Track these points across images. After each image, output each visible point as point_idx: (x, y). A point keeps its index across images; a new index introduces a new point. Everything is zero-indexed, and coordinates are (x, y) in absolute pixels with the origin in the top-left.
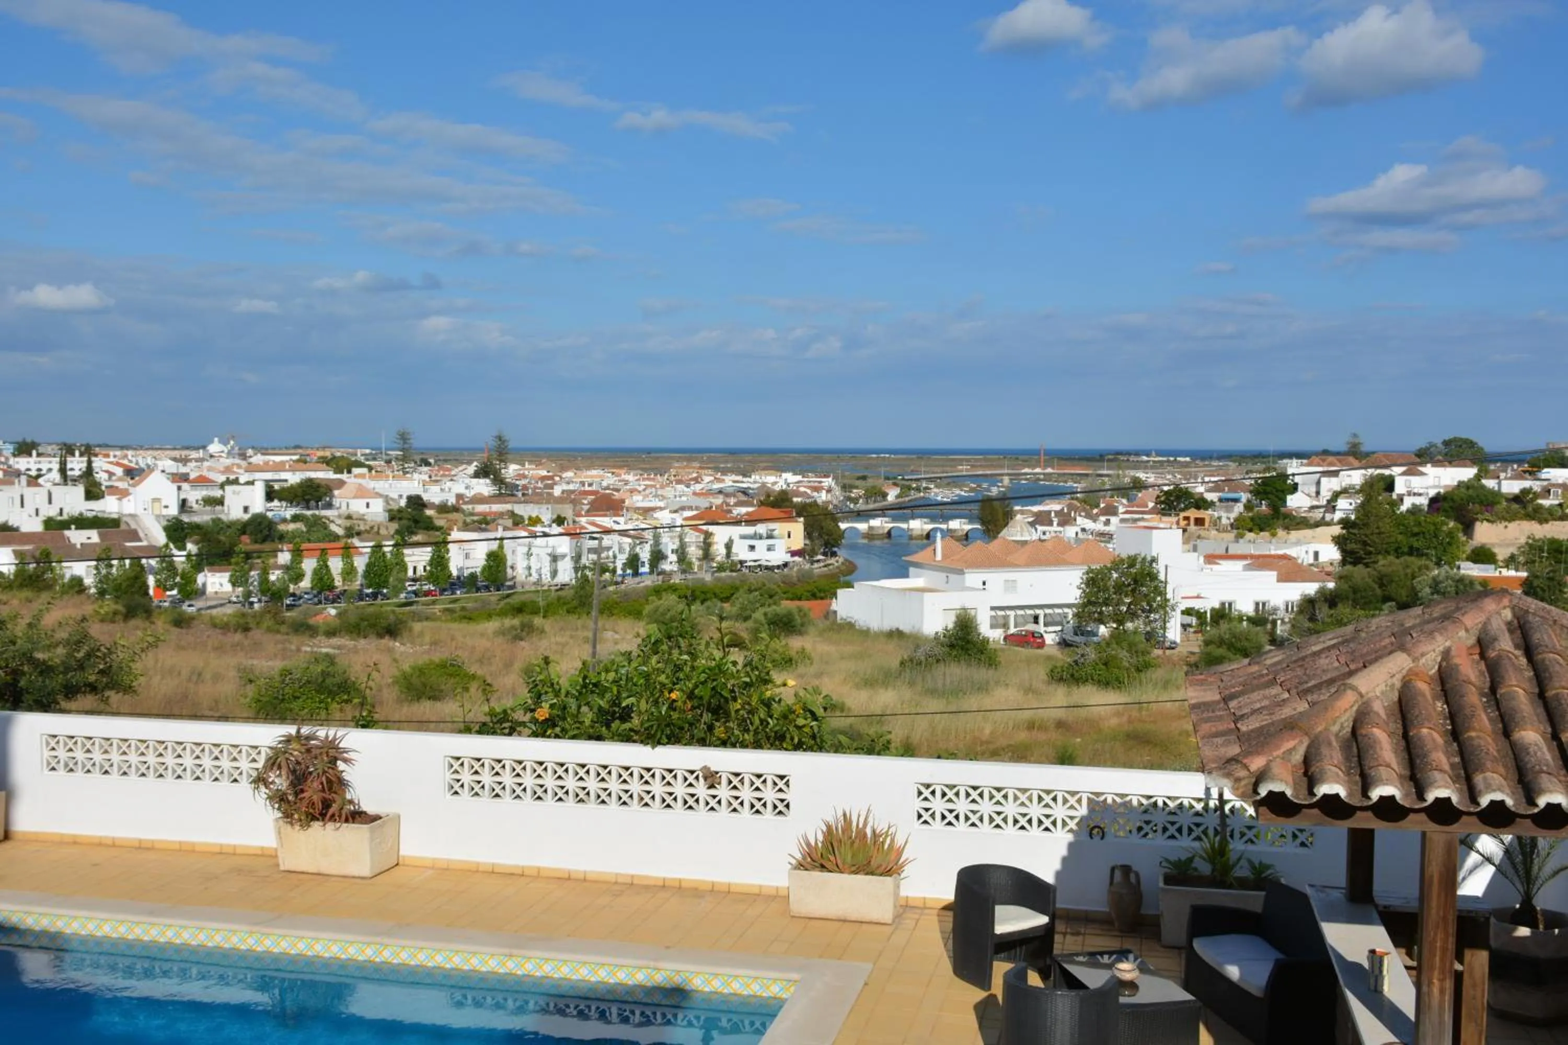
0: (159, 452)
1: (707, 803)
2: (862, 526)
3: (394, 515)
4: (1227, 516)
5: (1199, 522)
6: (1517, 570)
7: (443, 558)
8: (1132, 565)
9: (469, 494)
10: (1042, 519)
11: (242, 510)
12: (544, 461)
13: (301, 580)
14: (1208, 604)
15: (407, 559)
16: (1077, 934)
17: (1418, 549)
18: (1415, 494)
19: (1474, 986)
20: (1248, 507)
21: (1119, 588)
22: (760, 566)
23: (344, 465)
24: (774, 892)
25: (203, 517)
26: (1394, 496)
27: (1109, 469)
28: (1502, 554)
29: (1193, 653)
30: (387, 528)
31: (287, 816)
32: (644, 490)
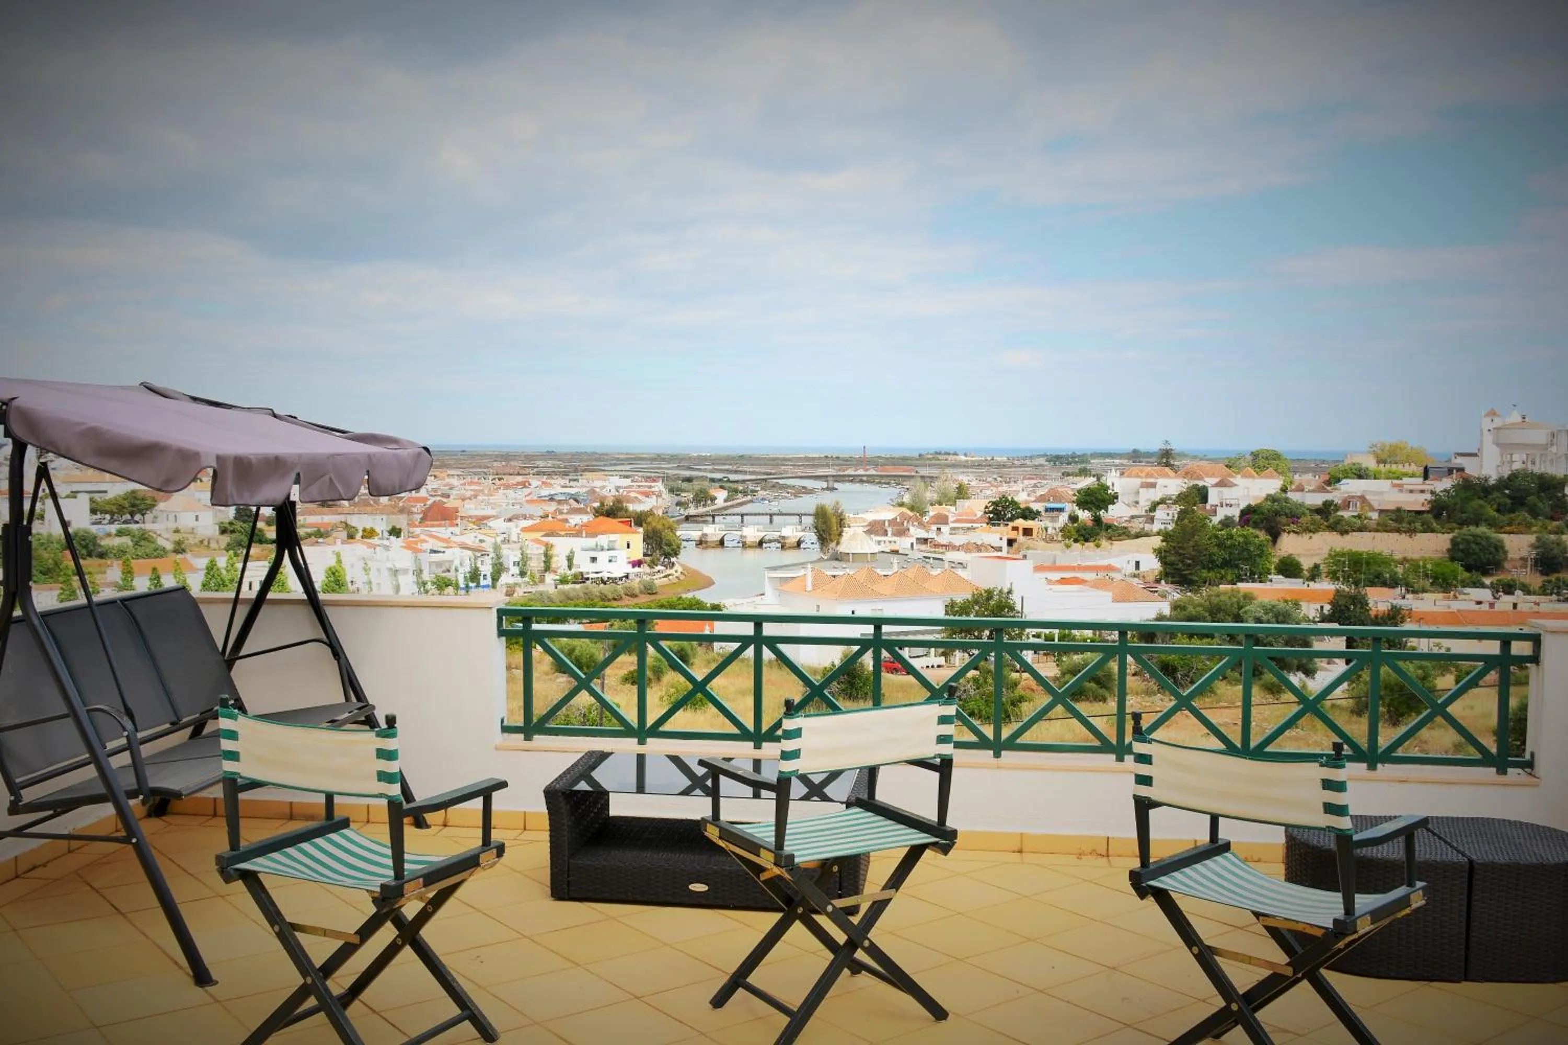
2: (696, 534)
3: (226, 528)
4: (1053, 526)
5: (1027, 532)
6: (1323, 583)
7: (280, 574)
8: (990, 598)
10: (877, 528)
11: (62, 525)
17: (1231, 562)
18: (1227, 506)
20: (1073, 517)
22: (602, 578)
26: (1208, 507)
27: (930, 469)
28: (1306, 564)
30: (218, 542)
32: (474, 496)
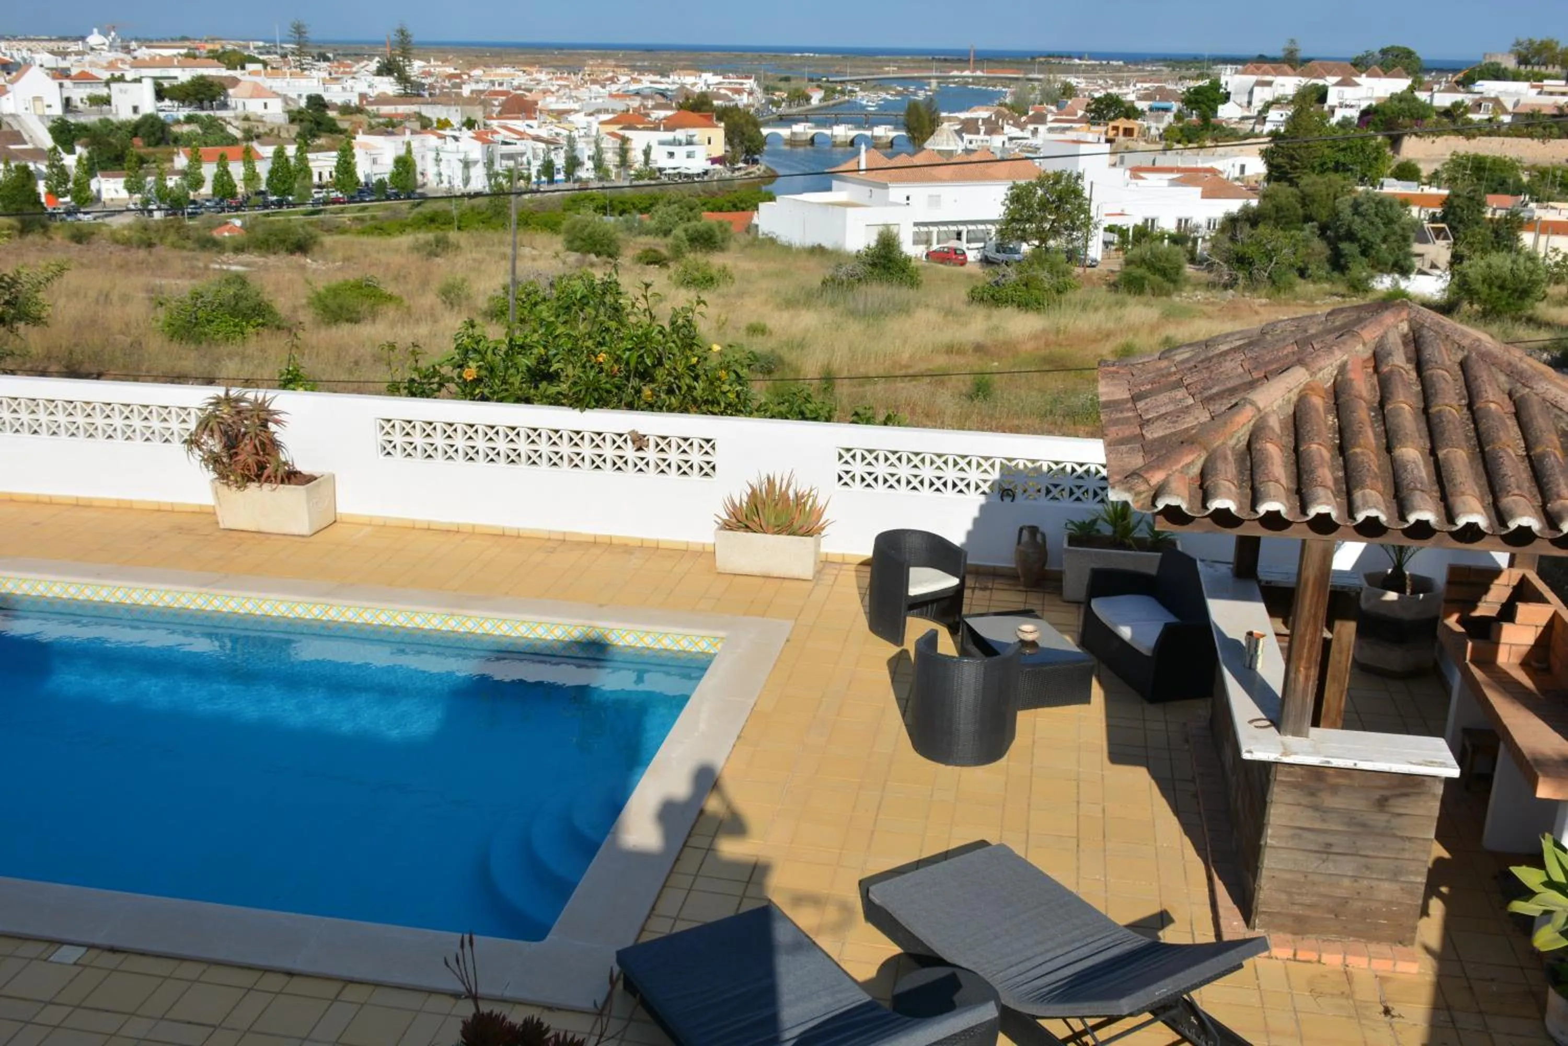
0: (34, 43)
1: (636, 465)
2: (785, 132)
3: (295, 117)
4: (1156, 126)
5: (1128, 132)
6: (1439, 187)
7: (349, 163)
8: (1057, 182)
9: (373, 93)
10: (969, 127)
11: (131, 110)
12: (450, 57)
13: (201, 187)
14: (1130, 222)
15: (311, 164)
16: (984, 589)
17: (1344, 164)
18: (1347, 106)
19: (1340, 652)
20: (1179, 117)
21: (1044, 205)
22: (679, 173)
23: (238, 61)
24: (700, 548)
25: (90, 118)
26: (1326, 108)
27: (1040, 72)
28: (1426, 170)
29: (1112, 272)
30: (288, 131)
31: (223, 476)
32: (558, 91)
